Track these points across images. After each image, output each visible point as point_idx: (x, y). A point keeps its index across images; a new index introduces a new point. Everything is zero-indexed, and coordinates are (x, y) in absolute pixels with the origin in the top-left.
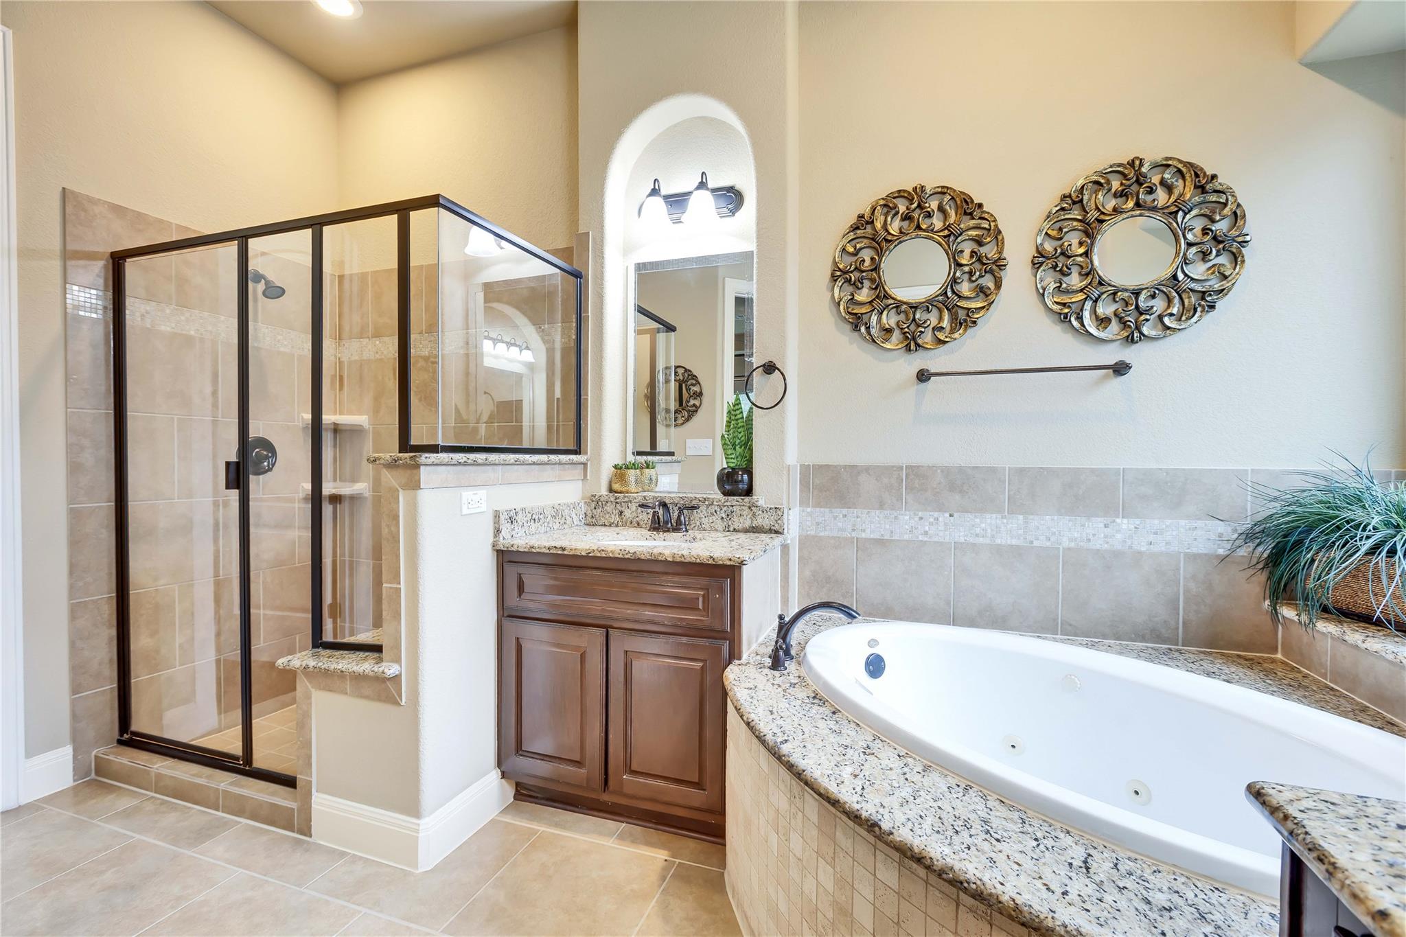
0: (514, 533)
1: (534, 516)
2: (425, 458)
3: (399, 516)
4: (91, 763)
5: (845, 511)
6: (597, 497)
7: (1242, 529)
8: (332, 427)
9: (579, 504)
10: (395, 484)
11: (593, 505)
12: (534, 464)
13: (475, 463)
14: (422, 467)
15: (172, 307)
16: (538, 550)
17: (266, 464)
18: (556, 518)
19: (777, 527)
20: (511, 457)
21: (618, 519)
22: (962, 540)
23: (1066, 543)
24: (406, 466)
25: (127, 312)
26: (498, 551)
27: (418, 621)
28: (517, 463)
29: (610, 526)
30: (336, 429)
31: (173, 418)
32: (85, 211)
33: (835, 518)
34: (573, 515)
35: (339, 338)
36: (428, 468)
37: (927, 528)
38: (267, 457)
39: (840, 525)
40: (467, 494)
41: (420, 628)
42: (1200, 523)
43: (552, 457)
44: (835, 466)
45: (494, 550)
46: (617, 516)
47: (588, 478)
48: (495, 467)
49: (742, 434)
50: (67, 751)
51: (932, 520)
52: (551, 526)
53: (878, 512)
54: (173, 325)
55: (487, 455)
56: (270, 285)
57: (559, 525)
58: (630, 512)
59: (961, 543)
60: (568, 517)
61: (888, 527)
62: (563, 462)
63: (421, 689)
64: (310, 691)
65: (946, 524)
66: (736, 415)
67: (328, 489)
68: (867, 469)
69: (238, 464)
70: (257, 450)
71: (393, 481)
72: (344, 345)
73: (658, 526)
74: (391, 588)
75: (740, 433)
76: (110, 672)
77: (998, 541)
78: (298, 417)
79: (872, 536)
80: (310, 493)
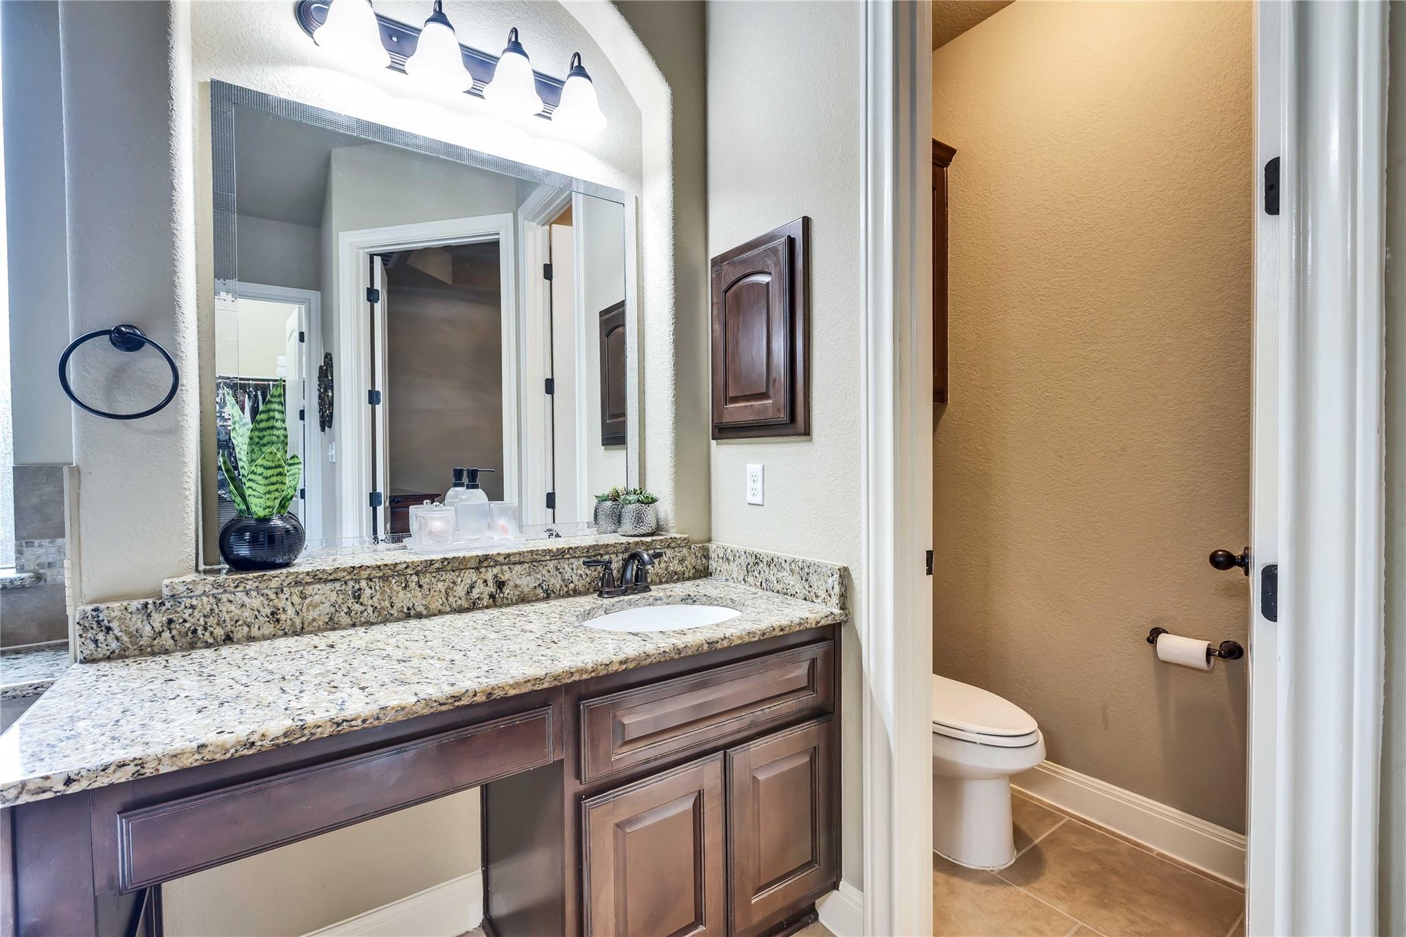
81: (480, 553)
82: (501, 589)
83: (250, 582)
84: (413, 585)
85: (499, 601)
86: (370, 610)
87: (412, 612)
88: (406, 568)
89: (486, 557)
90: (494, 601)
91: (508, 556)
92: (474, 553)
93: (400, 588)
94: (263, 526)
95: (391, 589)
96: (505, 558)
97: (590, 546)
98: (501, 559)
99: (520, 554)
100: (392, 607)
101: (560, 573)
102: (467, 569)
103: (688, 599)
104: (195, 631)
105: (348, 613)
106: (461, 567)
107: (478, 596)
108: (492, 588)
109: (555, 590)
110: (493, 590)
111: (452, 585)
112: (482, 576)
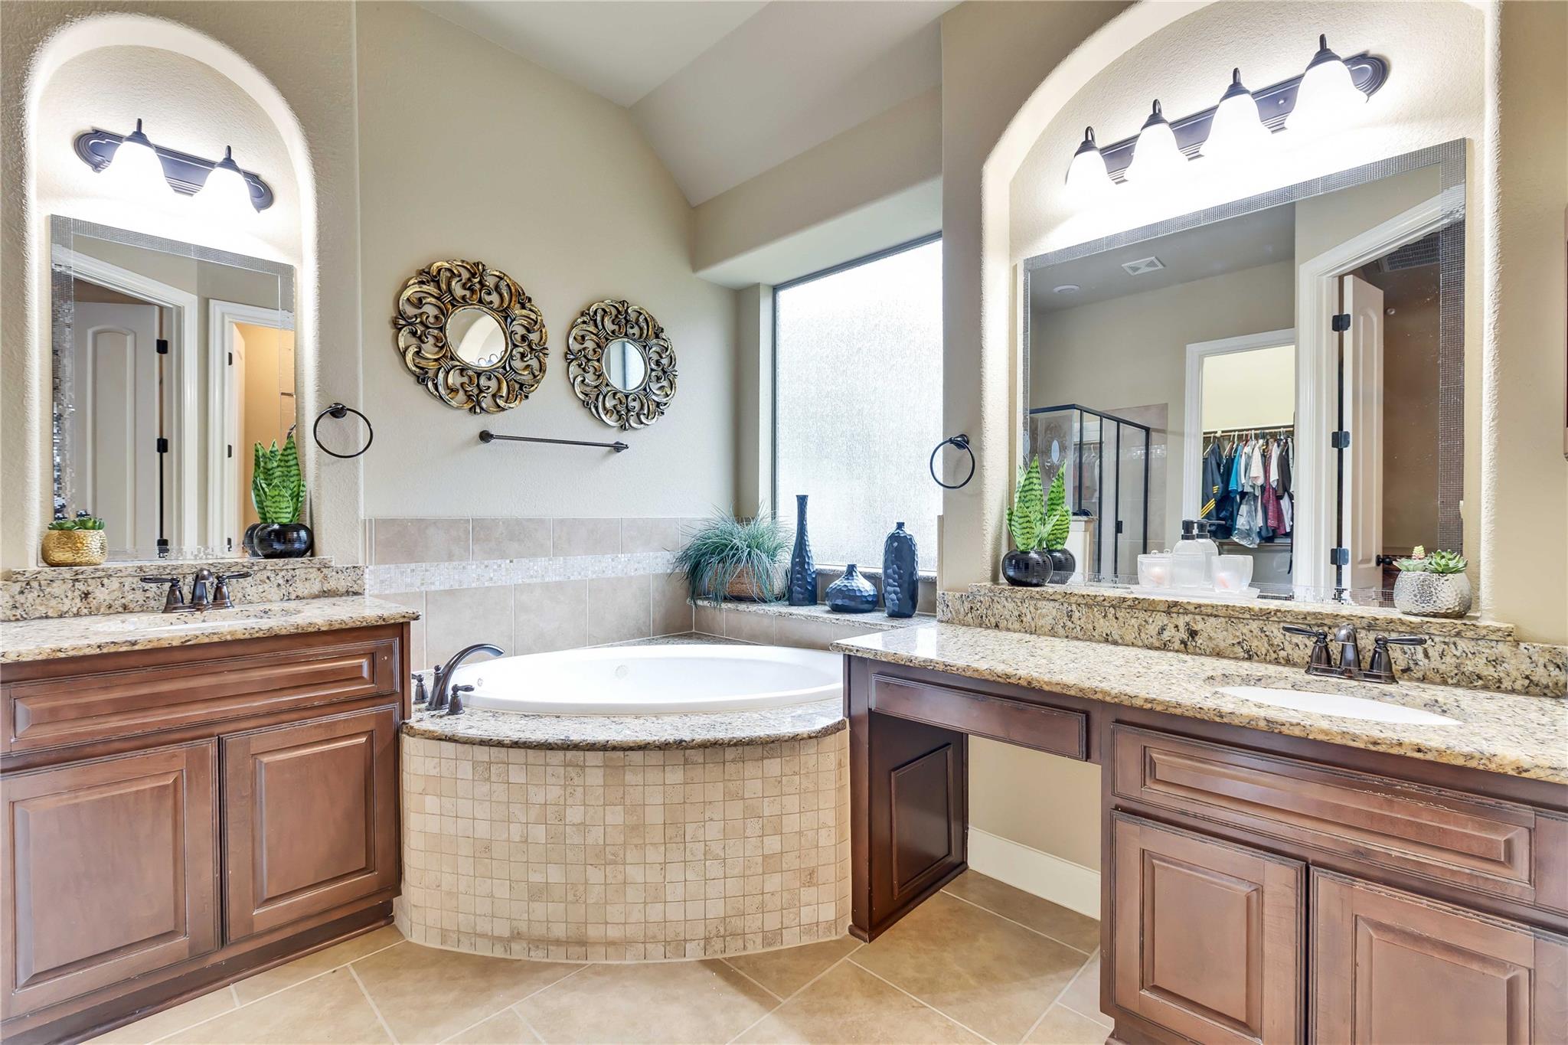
5: (413, 566)
7: (677, 556)
11: (17, 587)
19: (356, 588)
21: (79, 605)
22: (520, 581)
23: (591, 575)
29: (61, 616)
33: (402, 573)
37: (492, 575)
39: (409, 580)
42: (659, 554)
44: (402, 520)
46: (78, 600)
49: (295, 483)
51: (495, 567)
53: (447, 564)
58: (107, 591)
59: (520, 585)
61: (456, 577)
65: (507, 570)
66: (287, 461)
68: (435, 523)
73: (172, 604)
75: (293, 482)
77: (547, 580)
79: (442, 588)
81: (1170, 599)
82: (1193, 638)
83: (1007, 592)
84: (1110, 616)
85: (1191, 649)
86: (1078, 628)
87: (1110, 639)
88: (1104, 600)
89: (1176, 604)
90: (1186, 647)
91: (1200, 606)
92: (1163, 598)
93: (1100, 617)
94: (1024, 556)
95: (1094, 615)
96: (1196, 608)
97: (1308, 613)
98: (1191, 608)
99: (1213, 607)
100: (1095, 630)
101: (1266, 636)
102: (1159, 611)
103: (1432, 705)
104: (982, 617)
105: (1064, 627)
106: (1151, 608)
107: (1169, 638)
108: (1185, 636)
109: (1259, 653)
110: (1185, 637)
111: (1144, 623)
112: (1173, 620)
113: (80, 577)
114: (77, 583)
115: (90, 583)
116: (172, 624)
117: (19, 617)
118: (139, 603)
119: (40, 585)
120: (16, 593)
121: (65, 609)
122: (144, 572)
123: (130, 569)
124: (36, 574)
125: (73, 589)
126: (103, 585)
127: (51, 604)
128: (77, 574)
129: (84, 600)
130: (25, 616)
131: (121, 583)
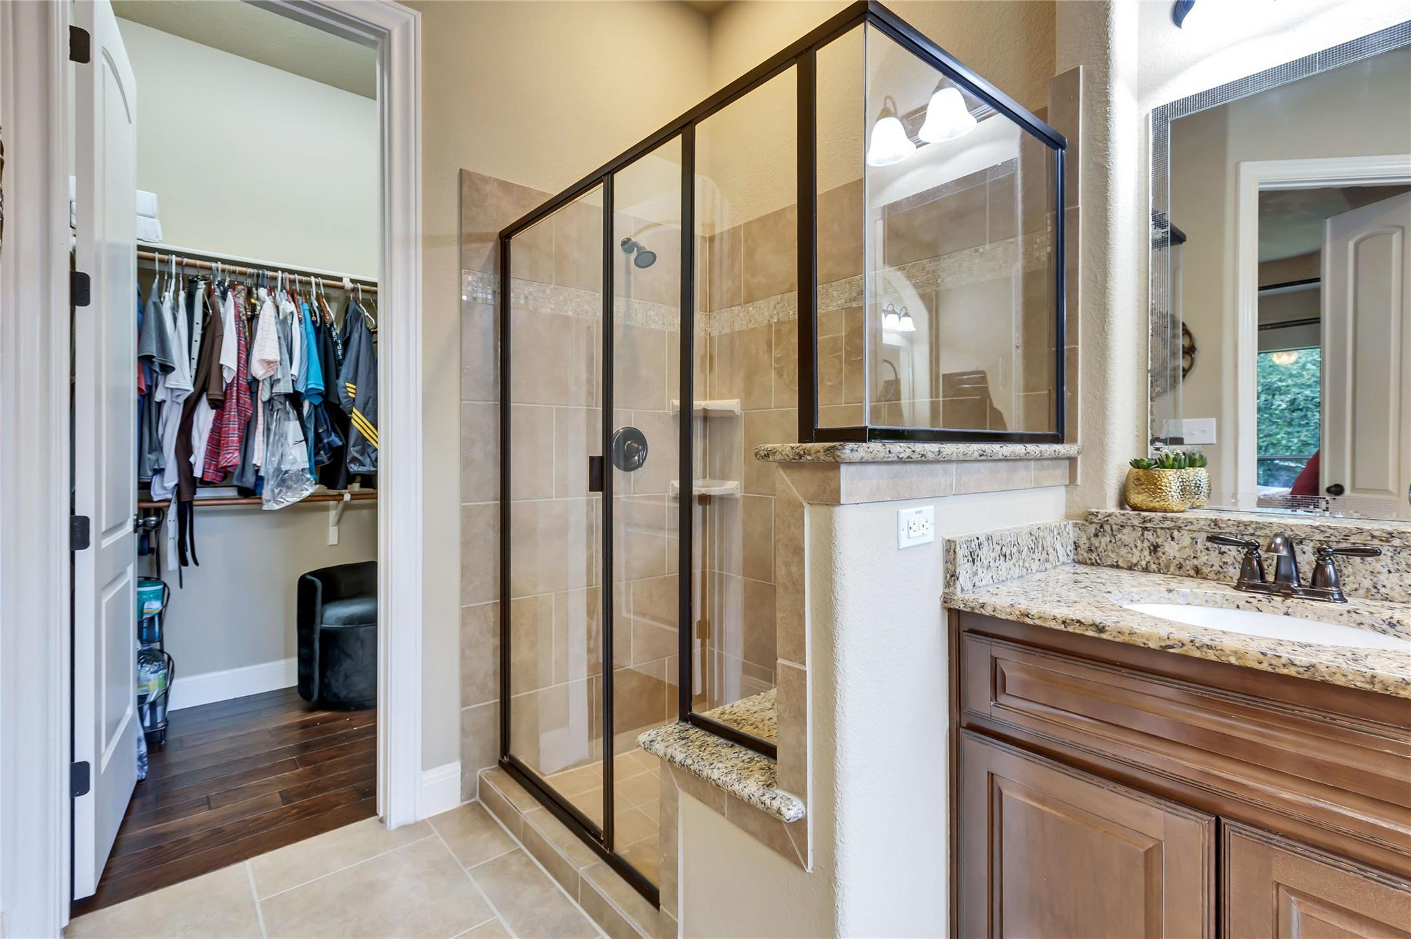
0: (976, 580)
1: (1004, 550)
2: (850, 450)
3: (804, 550)
4: (476, 782)
6: (1100, 516)
8: (702, 414)
9: (1065, 526)
10: (797, 494)
11: (1092, 529)
12: (1006, 459)
13: (923, 460)
14: (843, 468)
15: (552, 286)
16: (1038, 622)
17: (636, 458)
18: (1034, 552)
20: (975, 448)
21: (1148, 558)
24: (818, 466)
25: (512, 295)
26: (950, 610)
27: (835, 734)
28: (983, 458)
29: (1130, 568)
30: (707, 416)
31: (552, 408)
32: (478, 190)
34: (1058, 547)
35: (709, 310)
36: (853, 468)
38: (638, 451)
40: (908, 513)
41: (839, 748)
43: (1031, 448)
45: (945, 608)
46: (1146, 553)
47: (1079, 482)
48: (947, 466)
50: (456, 767)
52: (1027, 565)
54: (553, 306)
55: (941, 446)
56: (642, 251)
57: (1038, 563)
58: (1177, 547)
60: (1051, 550)
62: (1046, 455)
63: (839, 856)
64: (677, 790)
67: (698, 488)
69: (601, 458)
70: (629, 442)
71: (793, 489)
72: (715, 317)
73: (1247, 579)
74: (789, 667)
76: (494, 685)
78: (669, 403)
80: (678, 492)
113: (1148, 525)
114: (1146, 532)
115: (1159, 534)
116: (1238, 607)
117: (1094, 561)
118: (1214, 568)
119: (1112, 530)
120: (1092, 535)
121: (1135, 561)
122: (1220, 528)
123: (1202, 523)
124: (1107, 516)
125: (1142, 538)
126: (1173, 539)
127: (1122, 553)
128: (1144, 522)
129: (1153, 553)
130: (1099, 561)
131: (1193, 539)
